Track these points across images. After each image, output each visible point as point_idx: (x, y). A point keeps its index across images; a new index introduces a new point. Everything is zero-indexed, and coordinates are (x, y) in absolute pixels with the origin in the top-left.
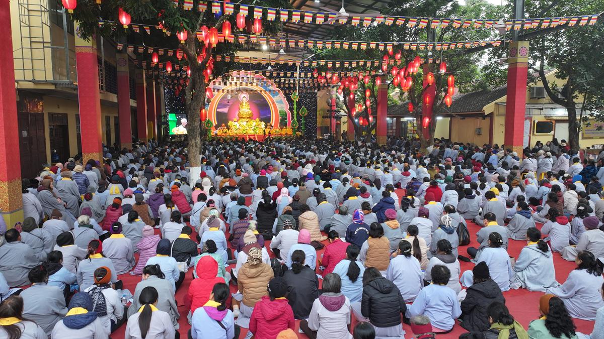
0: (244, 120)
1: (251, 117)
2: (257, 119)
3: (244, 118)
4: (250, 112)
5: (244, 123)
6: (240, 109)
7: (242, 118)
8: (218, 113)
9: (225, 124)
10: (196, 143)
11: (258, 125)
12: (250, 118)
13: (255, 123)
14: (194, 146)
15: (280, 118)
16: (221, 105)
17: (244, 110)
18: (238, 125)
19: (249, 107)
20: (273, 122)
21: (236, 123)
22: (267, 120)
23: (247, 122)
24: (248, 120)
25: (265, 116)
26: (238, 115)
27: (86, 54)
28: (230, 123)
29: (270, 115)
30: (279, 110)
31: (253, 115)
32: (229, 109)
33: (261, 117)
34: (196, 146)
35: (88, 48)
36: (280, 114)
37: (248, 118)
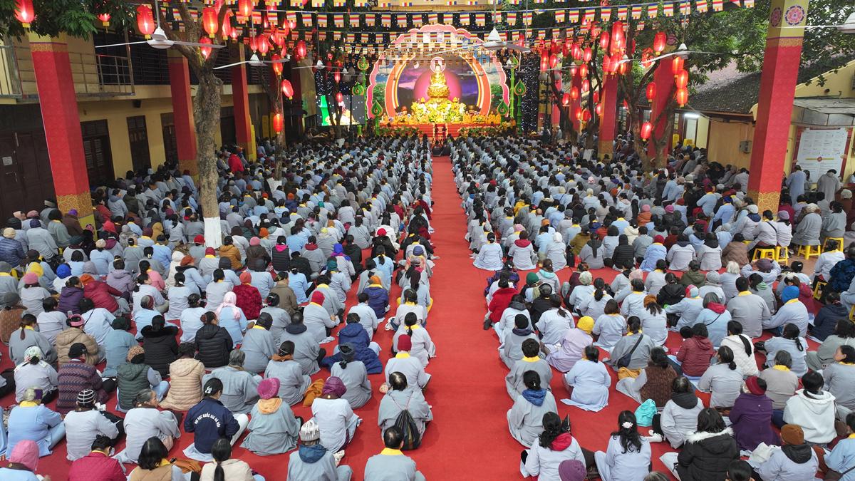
0: (435, 100)
1: (447, 96)
2: (455, 99)
3: (436, 97)
4: (446, 88)
5: (434, 106)
6: (430, 83)
7: (432, 97)
8: (399, 89)
9: (407, 107)
10: (209, 183)
11: (455, 108)
12: (444, 97)
13: (450, 106)
14: (206, 187)
15: (491, 96)
16: (404, 78)
17: (435, 85)
18: (425, 108)
19: (445, 81)
20: (480, 104)
21: (422, 105)
22: (470, 101)
23: (439, 103)
24: (440, 100)
25: (469, 94)
26: (428, 93)
27: (45, 53)
28: (415, 105)
29: (476, 93)
30: (490, 83)
31: (449, 93)
32: (416, 82)
33: (463, 95)
34: (210, 188)
35: (46, 45)
36: (493, 91)
37: (441, 97)
